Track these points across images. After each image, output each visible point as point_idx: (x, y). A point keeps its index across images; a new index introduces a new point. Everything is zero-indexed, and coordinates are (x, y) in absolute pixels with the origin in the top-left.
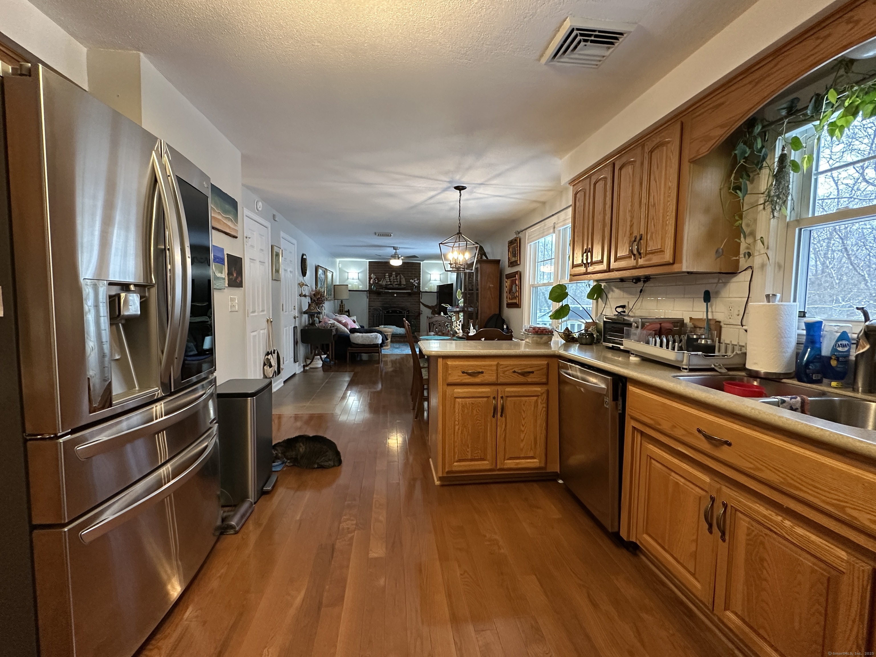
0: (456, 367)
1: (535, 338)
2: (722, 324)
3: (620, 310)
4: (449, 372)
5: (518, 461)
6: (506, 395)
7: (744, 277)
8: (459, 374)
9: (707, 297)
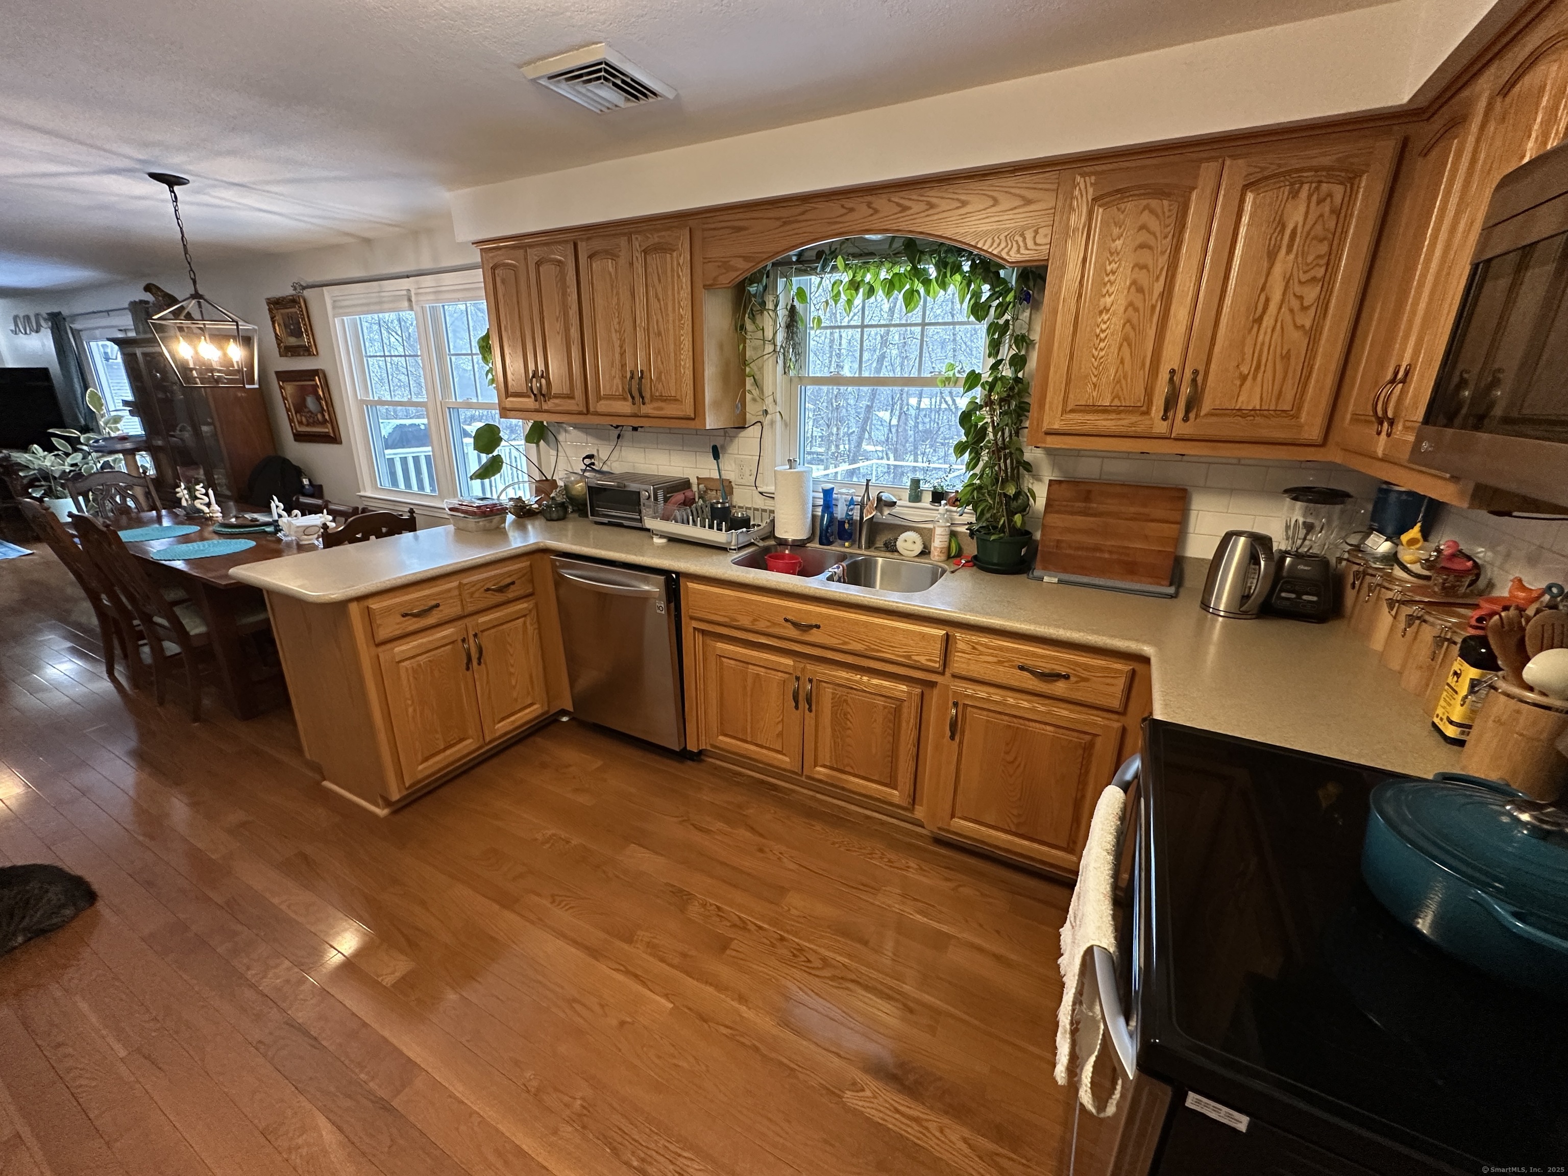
0: (388, 610)
1: (481, 523)
2: (733, 484)
3: (587, 461)
4: (378, 622)
5: (512, 718)
6: (482, 629)
7: (753, 431)
8: (398, 621)
9: (716, 454)
